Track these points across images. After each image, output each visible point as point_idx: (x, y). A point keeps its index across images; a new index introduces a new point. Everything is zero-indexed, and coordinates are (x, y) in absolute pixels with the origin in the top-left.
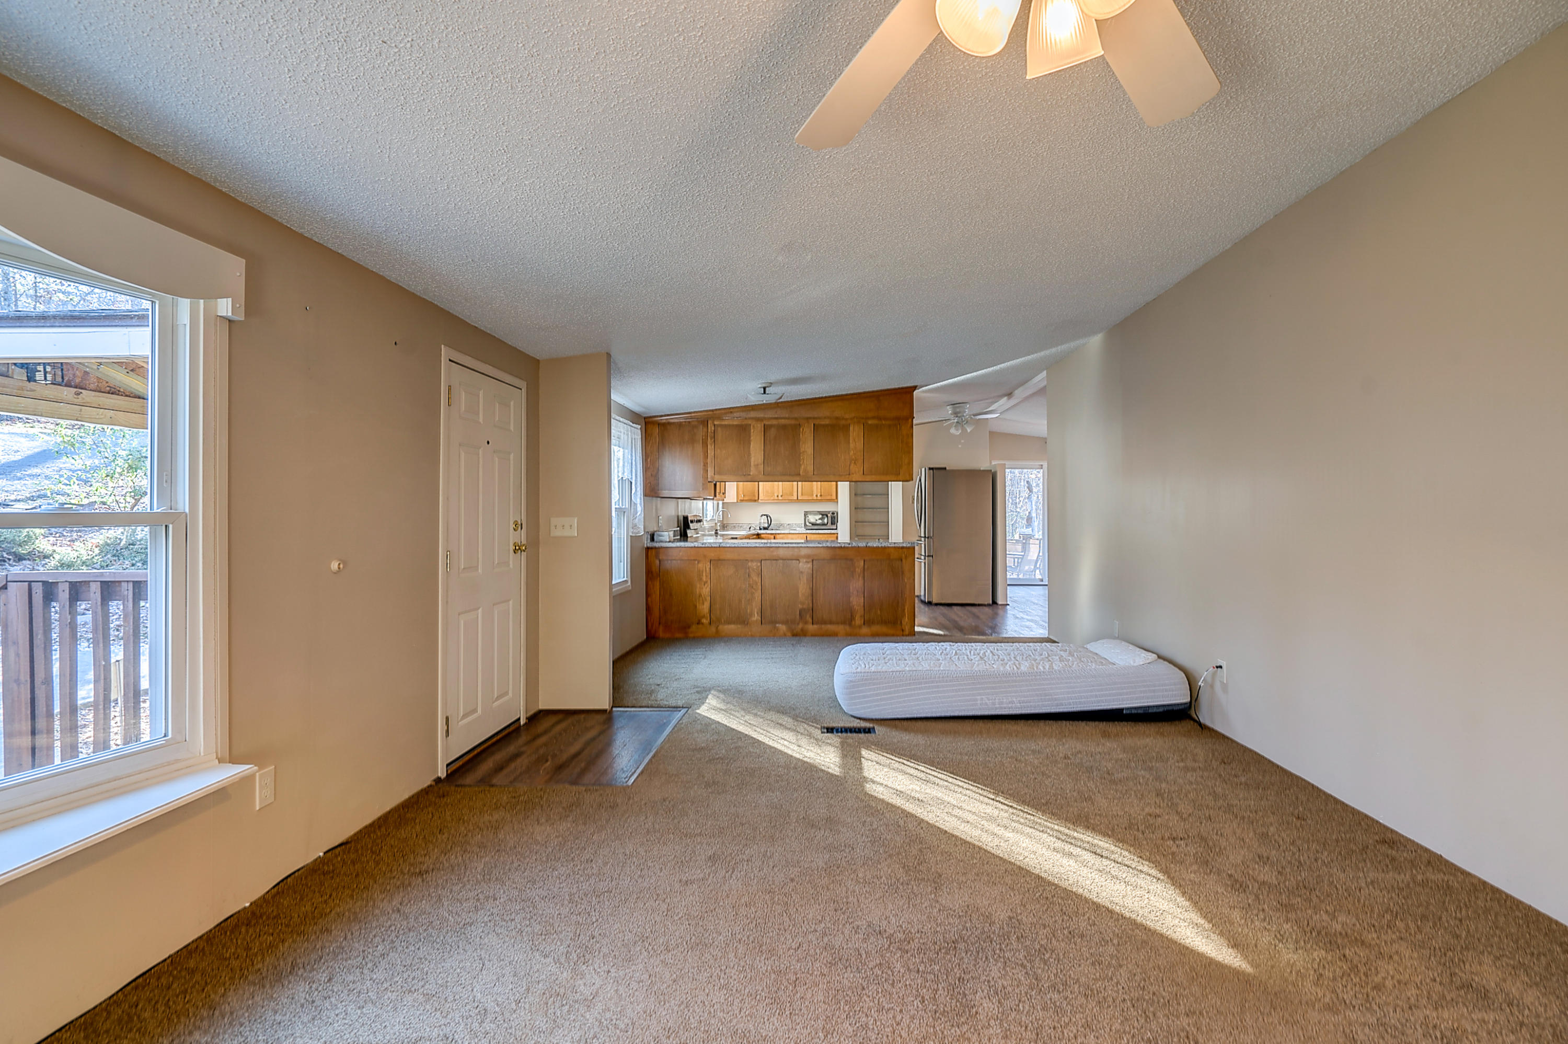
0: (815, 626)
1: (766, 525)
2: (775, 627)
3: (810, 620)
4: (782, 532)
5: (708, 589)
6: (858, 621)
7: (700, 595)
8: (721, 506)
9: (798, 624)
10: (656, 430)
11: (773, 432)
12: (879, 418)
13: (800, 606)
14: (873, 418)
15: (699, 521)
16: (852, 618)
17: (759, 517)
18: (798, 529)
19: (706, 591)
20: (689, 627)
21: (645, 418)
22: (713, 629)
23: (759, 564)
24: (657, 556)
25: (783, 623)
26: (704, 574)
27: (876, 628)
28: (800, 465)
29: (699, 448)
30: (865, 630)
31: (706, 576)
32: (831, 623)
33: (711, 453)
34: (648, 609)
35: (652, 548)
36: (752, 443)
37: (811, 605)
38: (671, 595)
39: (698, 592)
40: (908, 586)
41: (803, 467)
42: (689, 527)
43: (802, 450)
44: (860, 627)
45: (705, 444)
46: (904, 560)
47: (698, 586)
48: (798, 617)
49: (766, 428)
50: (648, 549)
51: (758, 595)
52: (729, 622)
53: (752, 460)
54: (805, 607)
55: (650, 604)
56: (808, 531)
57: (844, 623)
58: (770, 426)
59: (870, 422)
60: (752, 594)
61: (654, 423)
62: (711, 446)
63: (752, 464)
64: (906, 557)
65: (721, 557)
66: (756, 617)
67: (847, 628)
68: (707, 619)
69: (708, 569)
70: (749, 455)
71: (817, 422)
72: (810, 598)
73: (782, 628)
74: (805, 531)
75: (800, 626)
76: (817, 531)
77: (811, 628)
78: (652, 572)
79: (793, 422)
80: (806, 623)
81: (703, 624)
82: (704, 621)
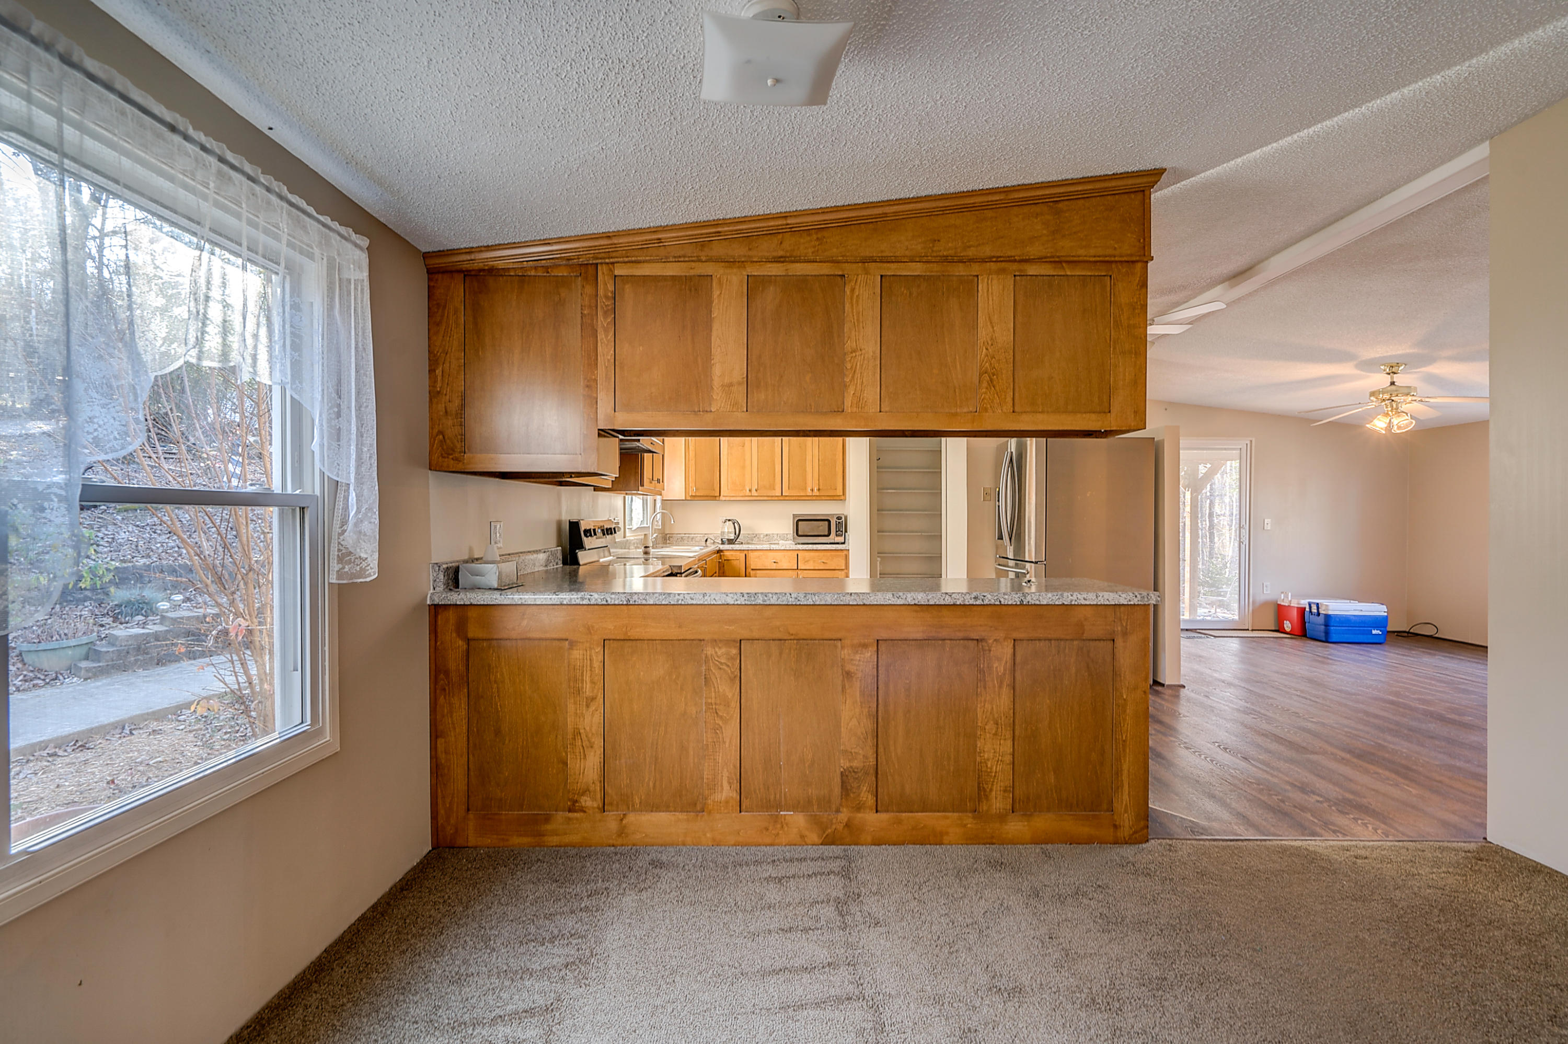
0: (883, 816)
1: (732, 536)
2: (776, 819)
3: (871, 801)
4: (759, 547)
5: (598, 718)
6: (998, 802)
7: (577, 733)
8: (659, 504)
9: (838, 811)
10: (457, 292)
11: (770, 298)
12: (1058, 262)
13: (844, 763)
14: (1041, 260)
15: (609, 531)
16: (982, 793)
17: (721, 524)
18: (781, 542)
19: (591, 721)
20: (547, 819)
21: (426, 256)
22: (611, 823)
23: (735, 651)
24: (461, 628)
25: (795, 807)
26: (587, 678)
27: (1043, 822)
28: (845, 386)
29: (572, 335)
30: (1015, 827)
31: (592, 682)
32: (925, 807)
33: (605, 352)
34: (437, 770)
35: (446, 607)
36: (716, 326)
37: (872, 761)
38: (498, 732)
39: (570, 727)
40: (1130, 710)
41: (851, 391)
42: (581, 547)
43: (849, 345)
44: (1002, 818)
45: (590, 332)
46: (1119, 642)
47: (571, 708)
48: (837, 790)
49: (754, 286)
50: (436, 609)
51: (730, 731)
52: (654, 807)
53: (717, 371)
54: (855, 764)
55: (442, 757)
56: (800, 547)
57: (958, 807)
58: (765, 281)
59: (1032, 270)
60: (716, 729)
61: (450, 272)
62: (606, 331)
63: (716, 382)
64: (1125, 634)
65: (634, 633)
66: (726, 792)
67: (970, 821)
68: (594, 799)
69: (597, 664)
70: (708, 357)
71: (891, 269)
72: (870, 742)
73: (797, 820)
74: (794, 547)
75: (844, 816)
76: (815, 547)
77: (872, 820)
78: (447, 673)
79: (825, 269)
80: (859, 808)
81: (582, 810)
82: (586, 801)
